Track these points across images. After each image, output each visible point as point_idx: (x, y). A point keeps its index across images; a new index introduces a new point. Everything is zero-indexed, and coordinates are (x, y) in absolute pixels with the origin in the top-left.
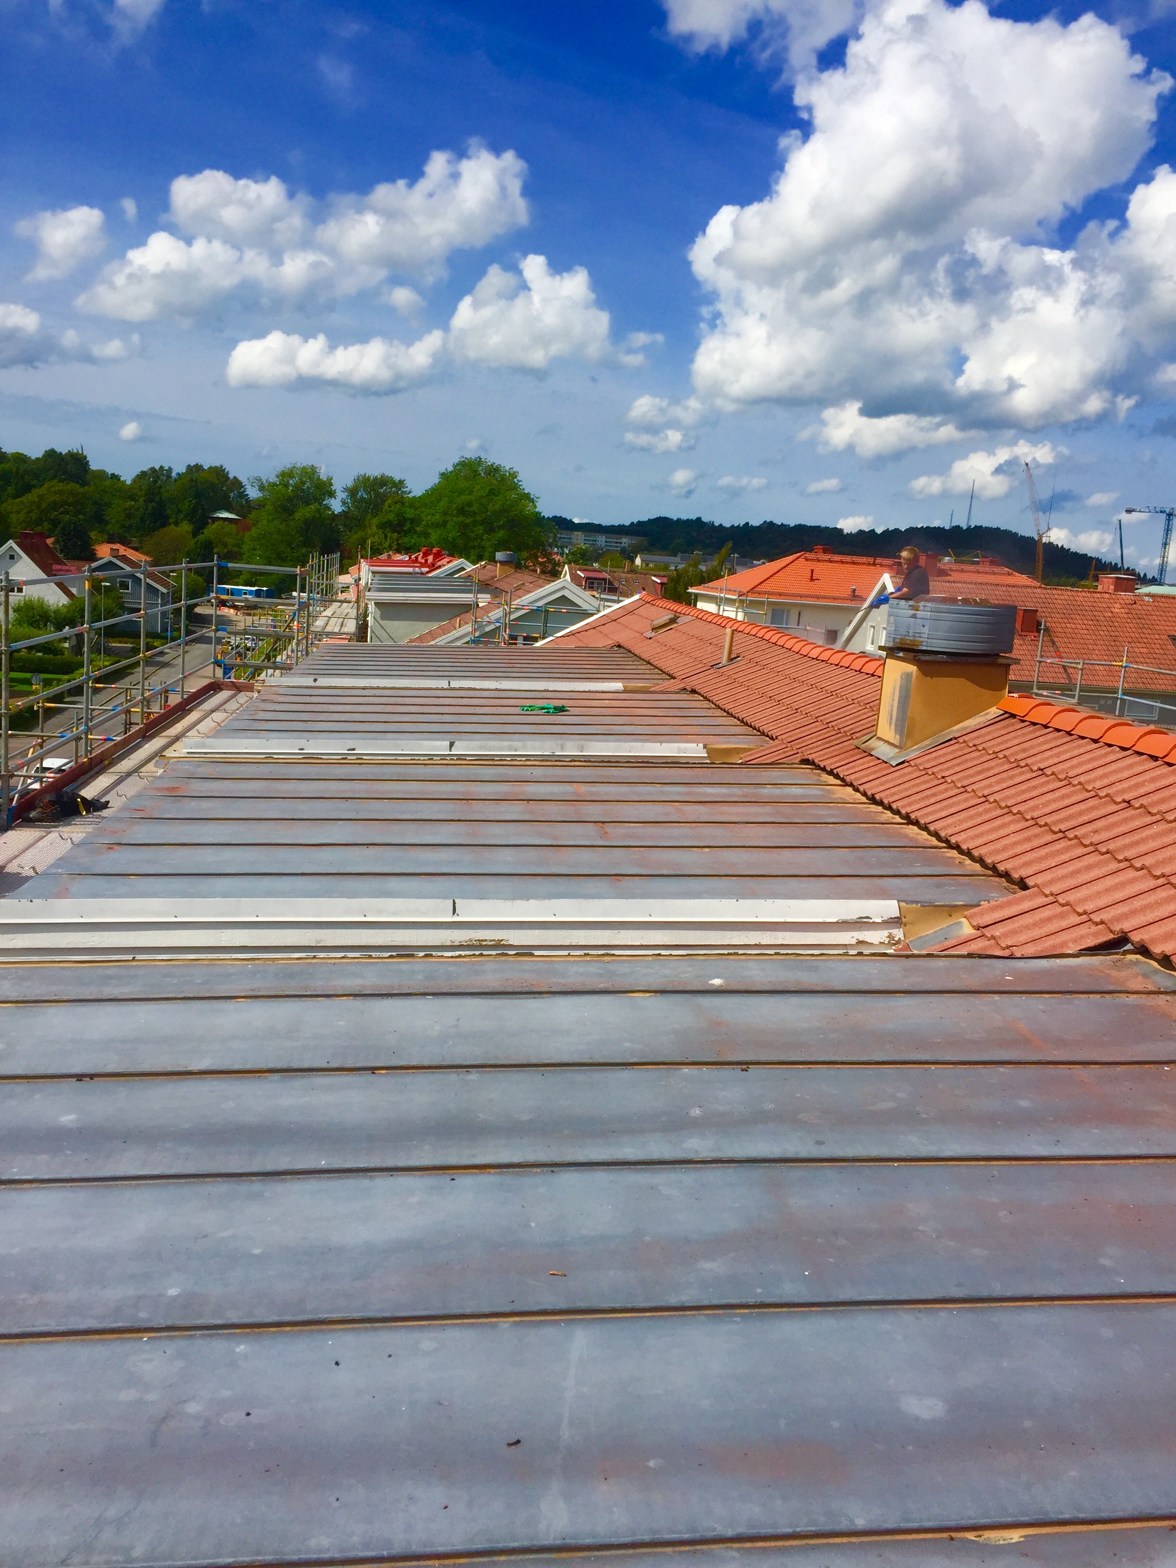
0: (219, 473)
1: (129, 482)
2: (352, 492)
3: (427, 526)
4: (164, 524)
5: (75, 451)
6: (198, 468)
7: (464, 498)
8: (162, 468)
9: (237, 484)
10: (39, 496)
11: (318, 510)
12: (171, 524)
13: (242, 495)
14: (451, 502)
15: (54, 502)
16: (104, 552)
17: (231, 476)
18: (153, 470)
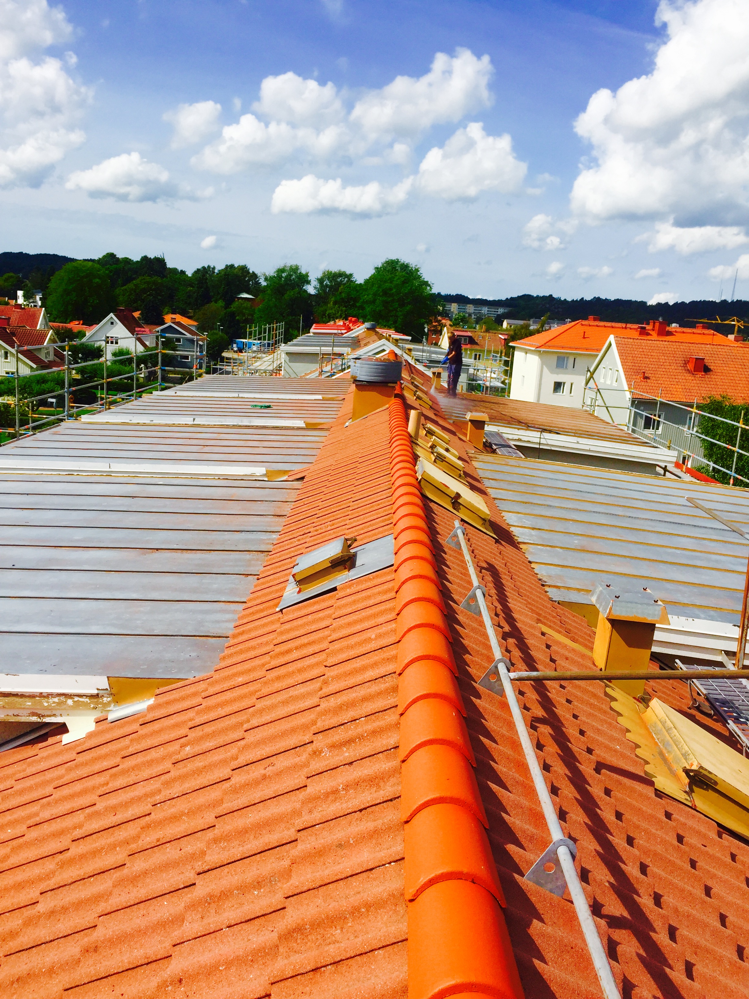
0: (244, 269)
1: (190, 275)
2: (321, 281)
3: (363, 302)
4: (209, 302)
5: (159, 256)
6: (232, 266)
7: (387, 285)
8: (209, 267)
9: (254, 276)
10: (135, 285)
11: (299, 293)
12: (212, 302)
13: (258, 283)
14: (379, 287)
15: (144, 288)
16: (169, 319)
17: (251, 271)
18: (204, 268)
